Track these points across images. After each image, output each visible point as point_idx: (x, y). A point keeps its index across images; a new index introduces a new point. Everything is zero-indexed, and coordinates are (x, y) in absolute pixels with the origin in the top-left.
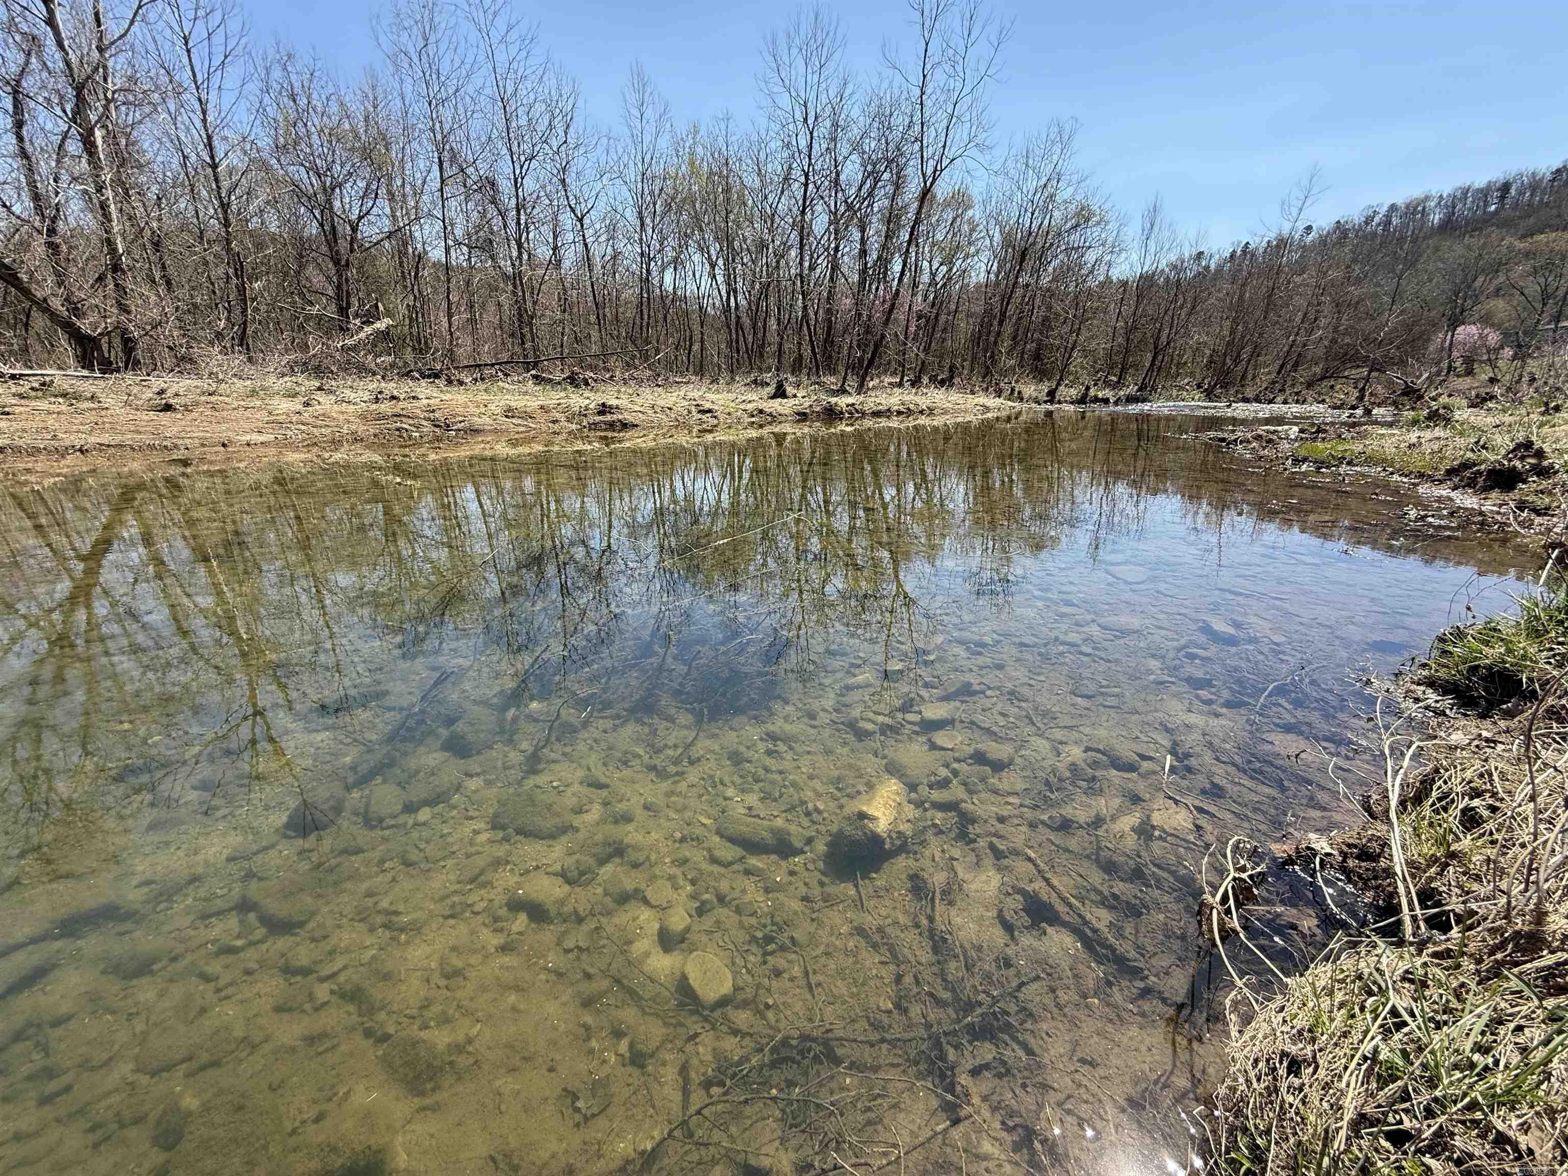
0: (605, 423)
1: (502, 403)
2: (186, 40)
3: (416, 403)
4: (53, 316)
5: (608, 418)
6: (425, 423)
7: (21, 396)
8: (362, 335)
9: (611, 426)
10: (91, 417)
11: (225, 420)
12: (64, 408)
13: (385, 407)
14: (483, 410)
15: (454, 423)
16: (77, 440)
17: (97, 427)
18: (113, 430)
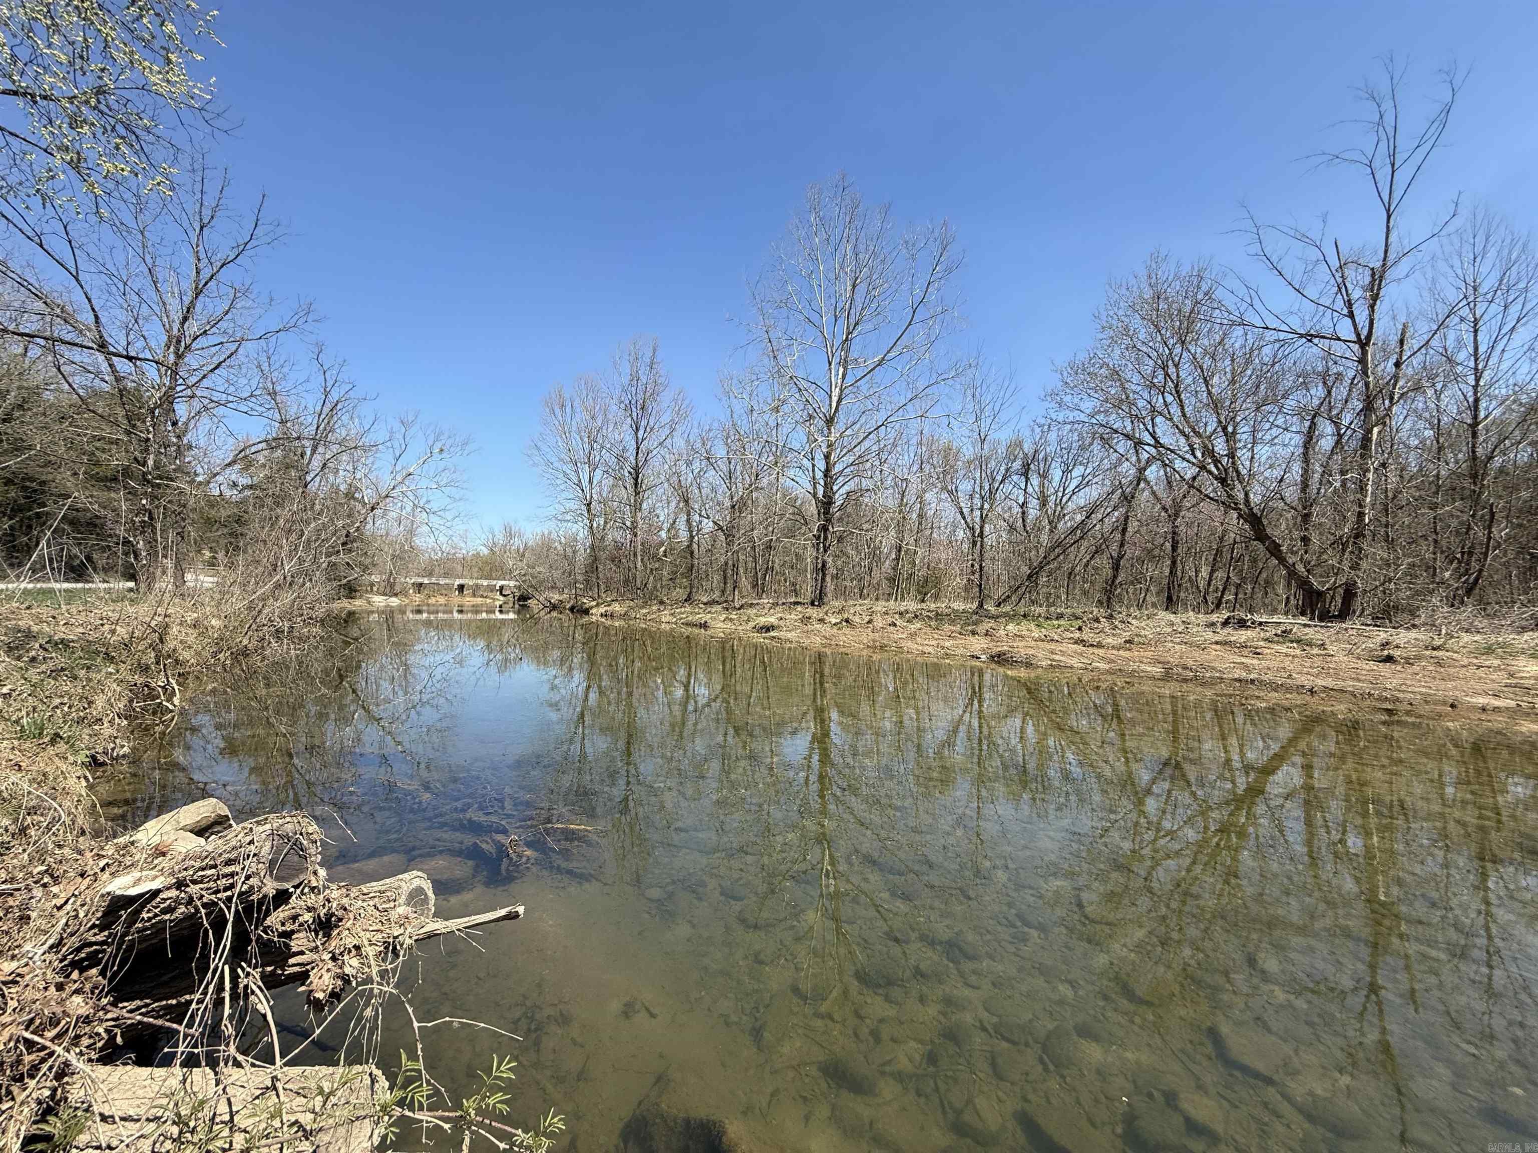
7: (1267, 640)
10: (1318, 662)
11: (1452, 678)
12: (1298, 652)
16: (1306, 681)
17: (1323, 671)
18: (1336, 676)
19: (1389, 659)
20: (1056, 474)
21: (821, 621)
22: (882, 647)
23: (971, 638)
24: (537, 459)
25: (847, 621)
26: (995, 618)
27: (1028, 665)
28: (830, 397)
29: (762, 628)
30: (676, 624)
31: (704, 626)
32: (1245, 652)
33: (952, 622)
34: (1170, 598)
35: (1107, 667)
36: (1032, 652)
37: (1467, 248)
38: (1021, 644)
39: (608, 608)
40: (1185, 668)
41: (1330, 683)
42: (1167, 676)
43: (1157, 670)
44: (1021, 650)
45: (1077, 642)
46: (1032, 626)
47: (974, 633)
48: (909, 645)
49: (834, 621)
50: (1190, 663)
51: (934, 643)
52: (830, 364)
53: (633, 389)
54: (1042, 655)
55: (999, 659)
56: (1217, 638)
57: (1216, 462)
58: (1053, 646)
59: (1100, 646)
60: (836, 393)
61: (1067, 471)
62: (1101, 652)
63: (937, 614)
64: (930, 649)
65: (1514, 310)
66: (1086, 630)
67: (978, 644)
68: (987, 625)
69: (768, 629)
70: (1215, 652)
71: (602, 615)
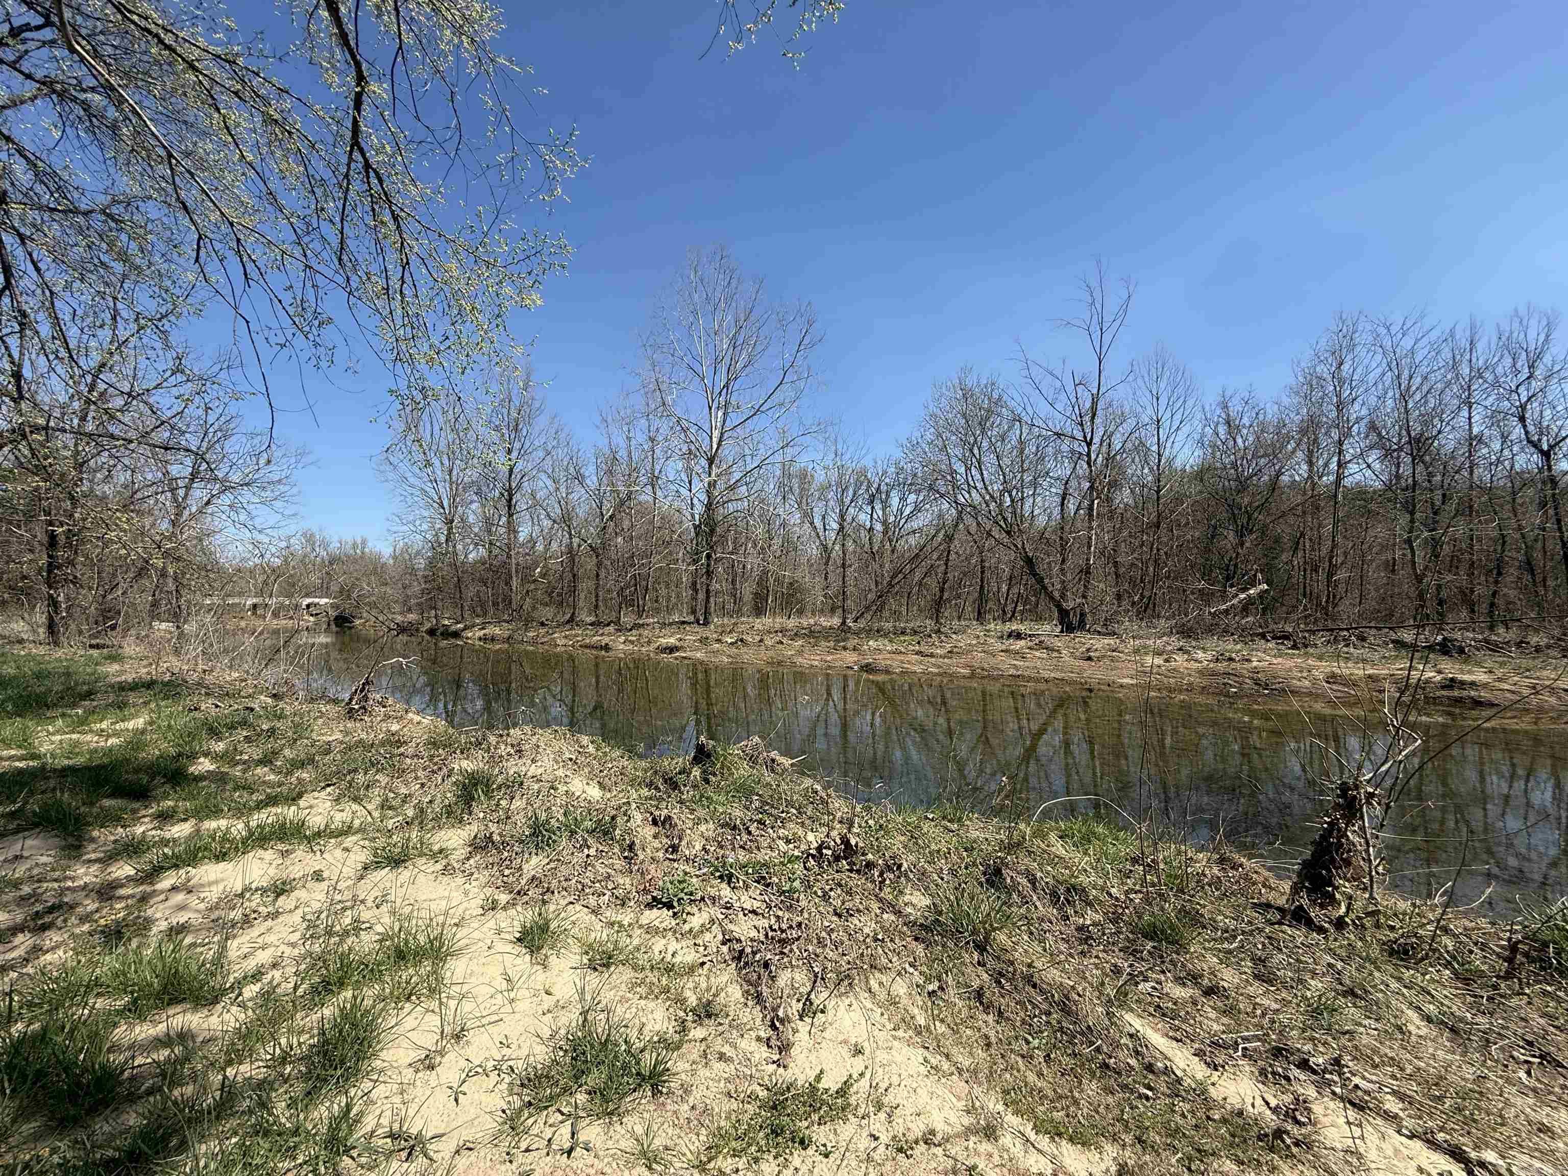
0: (1449, 698)
1: (1328, 670)
2: (1158, 421)
3: (1247, 665)
4: (1052, 598)
5: (1456, 693)
6: (1247, 681)
7: (1030, 648)
8: (1235, 601)
9: (1458, 701)
10: (1055, 661)
11: (1116, 668)
12: (1045, 656)
13: (1221, 666)
14: (1305, 674)
15: (1273, 684)
16: (1046, 674)
17: (1056, 668)
18: (1062, 671)
19: (1090, 659)
20: (895, 501)
21: (719, 641)
22: (780, 663)
23: (843, 653)
24: (391, 476)
25: (742, 640)
26: (857, 634)
27: (887, 672)
28: (711, 438)
29: (666, 649)
30: (573, 646)
31: (606, 648)
32: (1017, 657)
33: (826, 639)
34: (979, 613)
35: (937, 671)
36: (889, 662)
37: (1153, 370)
38: (880, 657)
39: (483, 632)
40: (983, 669)
41: (1058, 675)
42: (972, 676)
43: (966, 671)
44: (883, 660)
45: (919, 653)
46: (886, 642)
47: (845, 648)
48: (799, 660)
49: (730, 641)
50: (986, 666)
51: (818, 658)
52: (710, 408)
53: (505, 411)
54: (895, 664)
55: (867, 668)
56: (1004, 647)
57: (1005, 519)
58: (901, 657)
59: (932, 655)
60: (716, 434)
61: (903, 499)
62: (933, 660)
63: (811, 632)
64: (816, 663)
65: (1178, 417)
66: (922, 643)
67: (850, 658)
68: (853, 642)
69: (671, 650)
70: (1002, 657)
71: (480, 639)
